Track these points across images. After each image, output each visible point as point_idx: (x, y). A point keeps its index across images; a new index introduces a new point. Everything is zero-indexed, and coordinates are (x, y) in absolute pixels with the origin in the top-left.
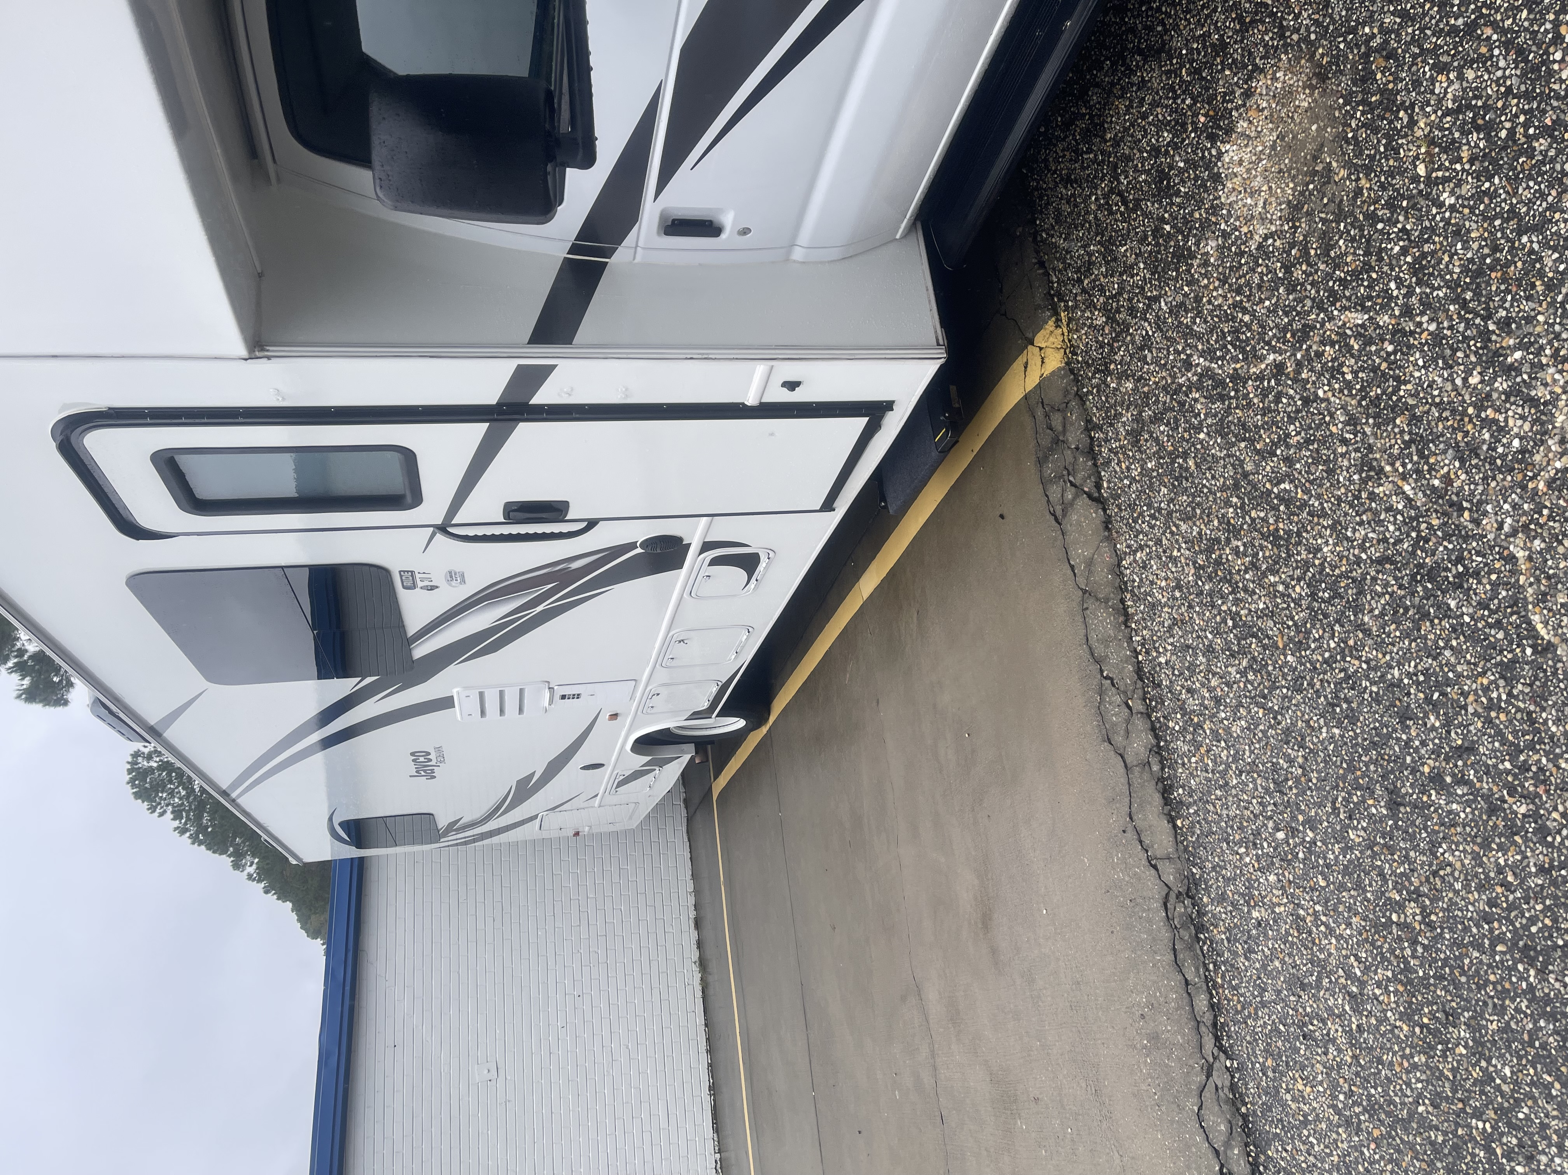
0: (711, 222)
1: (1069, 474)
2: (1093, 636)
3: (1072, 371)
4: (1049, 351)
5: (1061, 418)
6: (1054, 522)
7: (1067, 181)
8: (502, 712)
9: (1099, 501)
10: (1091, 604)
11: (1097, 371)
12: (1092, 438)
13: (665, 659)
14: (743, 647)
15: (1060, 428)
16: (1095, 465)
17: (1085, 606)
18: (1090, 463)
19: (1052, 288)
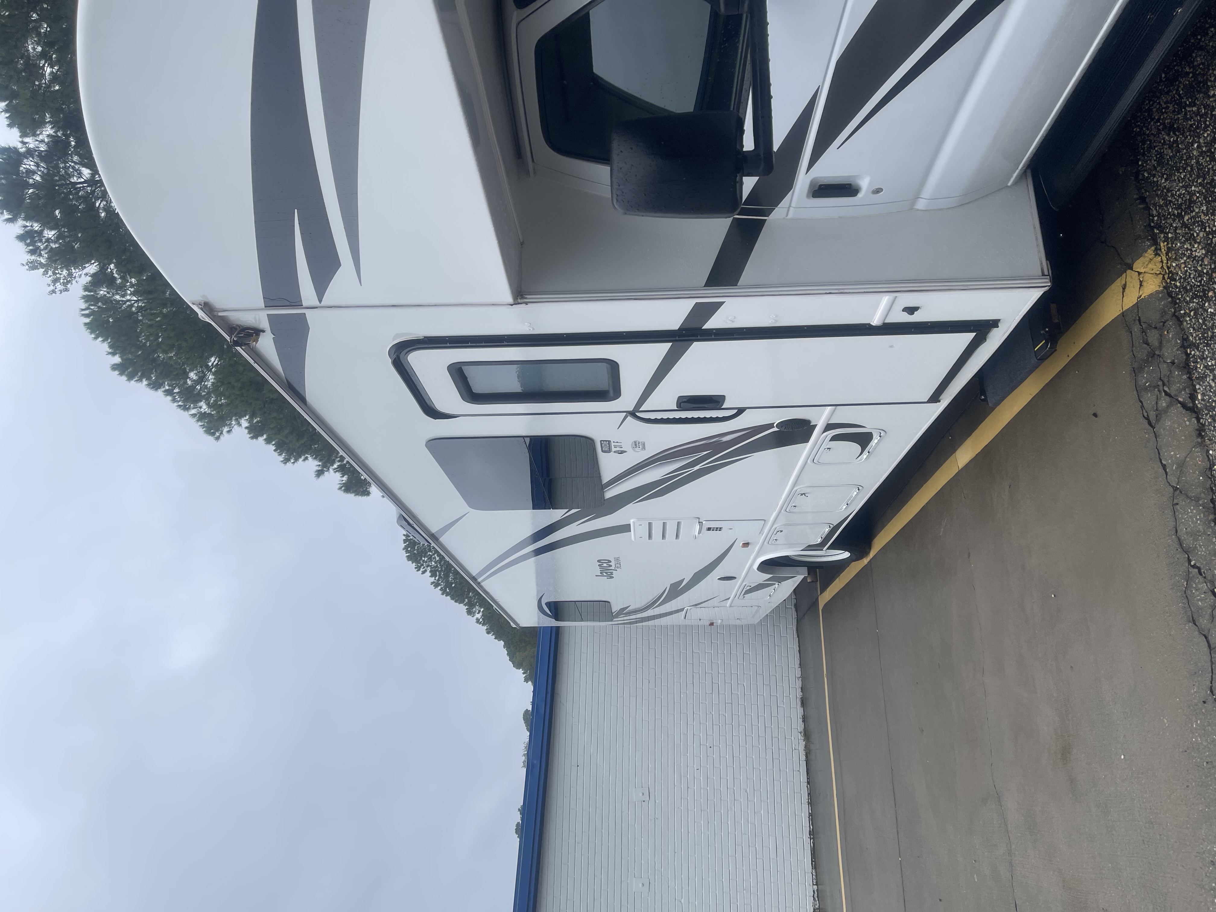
0: (850, 185)
1: (1164, 385)
2: (1182, 530)
3: (1169, 294)
4: (1147, 276)
5: (1157, 335)
6: (1147, 426)
7: (1171, 129)
8: (664, 536)
9: (1193, 410)
10: (1182, 501)
11: (1195, 296)
12: (1188, 355)
13: (789, 506)
14: (853, 501)
15: (1156, 344)
16: (1190, 378)
17: (1176, 501)
18: (1185, 377)
19: (1153, 221)
